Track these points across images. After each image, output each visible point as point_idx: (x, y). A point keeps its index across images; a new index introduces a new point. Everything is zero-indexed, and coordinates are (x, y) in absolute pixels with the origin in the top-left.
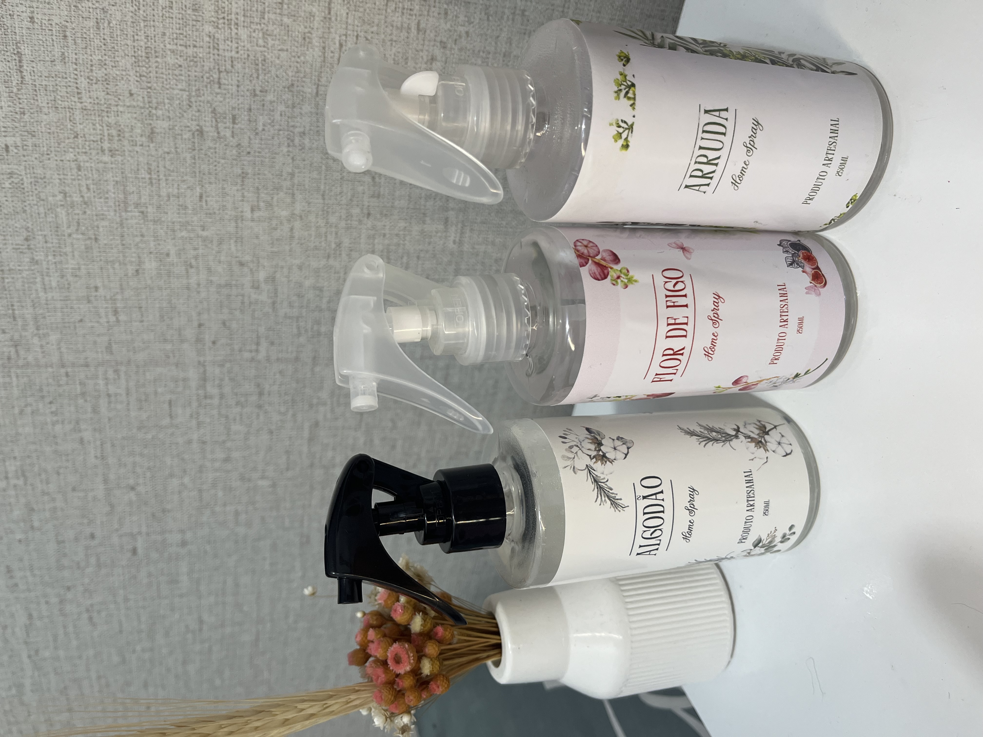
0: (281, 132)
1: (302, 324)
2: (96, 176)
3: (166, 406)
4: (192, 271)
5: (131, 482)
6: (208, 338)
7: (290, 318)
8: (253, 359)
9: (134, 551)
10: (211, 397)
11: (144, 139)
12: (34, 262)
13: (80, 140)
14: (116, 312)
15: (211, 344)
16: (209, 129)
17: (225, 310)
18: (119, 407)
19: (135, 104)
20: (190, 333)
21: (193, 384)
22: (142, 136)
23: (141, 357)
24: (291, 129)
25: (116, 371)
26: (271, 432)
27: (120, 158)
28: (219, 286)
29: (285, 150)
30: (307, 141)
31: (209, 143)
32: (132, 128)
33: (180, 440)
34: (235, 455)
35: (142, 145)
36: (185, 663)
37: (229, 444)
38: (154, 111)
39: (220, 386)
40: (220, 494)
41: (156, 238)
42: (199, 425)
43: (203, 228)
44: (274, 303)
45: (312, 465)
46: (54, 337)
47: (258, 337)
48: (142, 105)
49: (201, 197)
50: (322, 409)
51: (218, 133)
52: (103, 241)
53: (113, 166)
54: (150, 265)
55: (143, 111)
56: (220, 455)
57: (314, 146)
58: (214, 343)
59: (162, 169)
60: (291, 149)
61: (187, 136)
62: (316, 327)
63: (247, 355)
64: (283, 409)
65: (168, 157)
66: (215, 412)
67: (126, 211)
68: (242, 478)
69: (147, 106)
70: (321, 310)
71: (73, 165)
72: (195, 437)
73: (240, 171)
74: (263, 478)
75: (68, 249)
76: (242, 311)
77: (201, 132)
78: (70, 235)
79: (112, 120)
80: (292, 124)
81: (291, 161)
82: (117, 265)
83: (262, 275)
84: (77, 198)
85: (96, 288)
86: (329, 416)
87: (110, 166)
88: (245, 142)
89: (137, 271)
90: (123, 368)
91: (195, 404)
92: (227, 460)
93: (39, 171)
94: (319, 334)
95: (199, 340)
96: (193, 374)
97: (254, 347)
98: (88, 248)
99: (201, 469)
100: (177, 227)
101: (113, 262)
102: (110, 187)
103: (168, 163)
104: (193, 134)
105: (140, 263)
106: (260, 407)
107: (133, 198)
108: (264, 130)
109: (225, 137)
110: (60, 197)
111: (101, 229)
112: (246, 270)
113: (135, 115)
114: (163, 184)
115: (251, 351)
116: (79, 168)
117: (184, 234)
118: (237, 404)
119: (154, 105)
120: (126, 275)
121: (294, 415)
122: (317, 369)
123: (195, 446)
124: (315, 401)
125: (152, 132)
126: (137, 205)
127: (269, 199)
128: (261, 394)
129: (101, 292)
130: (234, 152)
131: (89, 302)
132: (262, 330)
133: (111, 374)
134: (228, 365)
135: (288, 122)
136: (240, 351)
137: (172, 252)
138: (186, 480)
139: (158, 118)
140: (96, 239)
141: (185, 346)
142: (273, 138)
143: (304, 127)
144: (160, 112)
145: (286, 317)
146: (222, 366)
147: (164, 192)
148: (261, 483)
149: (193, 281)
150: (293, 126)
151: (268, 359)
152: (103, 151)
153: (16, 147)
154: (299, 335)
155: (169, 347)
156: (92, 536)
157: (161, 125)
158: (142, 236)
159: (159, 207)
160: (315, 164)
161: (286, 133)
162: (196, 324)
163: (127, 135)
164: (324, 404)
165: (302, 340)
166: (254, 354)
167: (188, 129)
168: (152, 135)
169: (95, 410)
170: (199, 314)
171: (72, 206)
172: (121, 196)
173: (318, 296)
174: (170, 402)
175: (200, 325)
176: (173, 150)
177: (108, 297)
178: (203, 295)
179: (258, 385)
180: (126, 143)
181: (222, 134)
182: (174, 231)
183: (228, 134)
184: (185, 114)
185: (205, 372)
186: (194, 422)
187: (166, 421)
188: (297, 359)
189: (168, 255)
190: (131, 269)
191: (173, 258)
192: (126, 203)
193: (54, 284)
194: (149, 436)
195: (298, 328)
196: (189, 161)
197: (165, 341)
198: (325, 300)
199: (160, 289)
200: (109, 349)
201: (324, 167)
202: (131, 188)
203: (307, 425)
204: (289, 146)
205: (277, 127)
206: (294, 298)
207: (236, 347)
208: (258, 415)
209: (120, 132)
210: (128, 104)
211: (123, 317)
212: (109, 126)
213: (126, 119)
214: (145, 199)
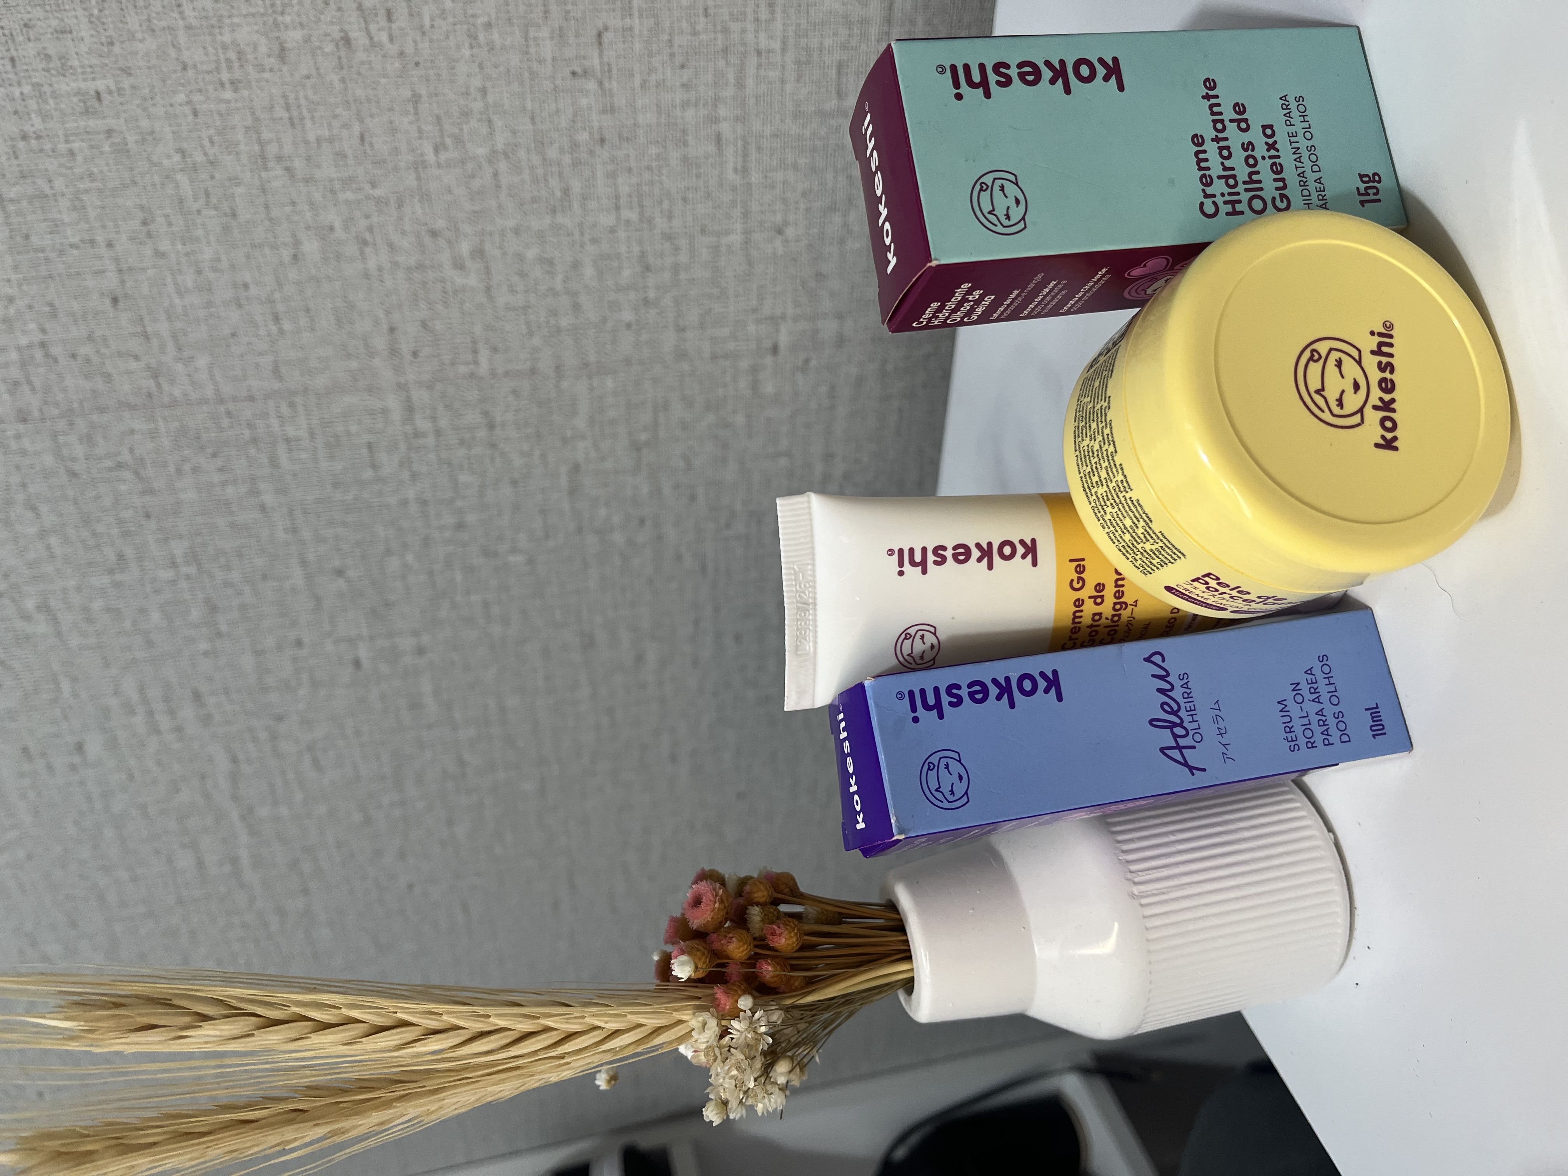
0: (458, 27)
1: (532, 317)
2: (218, 123)
3: (365, 451)
4: (368, 250)
5: (337, 563)
6: (405, 348)
7: (515, 309)
8: (472, 375)
9: (357, 664)
10: (423, 435)
11: (272, 60)
12: (159, 254)
13: (190, 73)
14: (276, 318)
15: (411, 357)
16: (358, 36)
17: (423, 305)
18: (304, 456)
19: (253, 10)
20: (380, 342)
21: (397, 416)
22: (269, 56)
23: (321, 381)
24: (471, 20)
25: (292, 405)
26: (514, 483)
27: (245, 93)
28: (409, 269)
29: (467, 52)
30: (496, 36)
31: (361, 56)
32: (255, 48)
33: (392, 500)
34: (471, 518)
35: (271, 70)
36: (450, 823)
37: (459, 503)
38: (280, 18)
39: (434, 419)
40: (459, 577)
41: (312, 204)
42: (414, 476)
43: (374, 185)
44: (488, 289)
45: (580, 530)
46: (202, 361)
47: (474, 342)
48: (262, 10)
49: (362, 138)
50: (581, 445)
51: (371, 38)
52: (244, 215)
53: (239, 105)
54: (311, 247)
55: (265, 19)
56: (449, 520)
58: (415, 354)
59: (303, 102)
60: (475, 51)
61: (329, 48)
62: (552, 321)
63: (463, 369)
64: (525, 447)
65: (309, 83)
66: (432, 456)
67: (266, 169)
68: (486, 553)
69: (270, 11)
70: (555, 293)
71: (187, 110)
72: (411, 494)
73: (409, 94)
74: (514, 550)
75: (200, 232)
76: (446, 304)
77: (347, 40)
78: (199, 212)
79: (227, 38)
80: (470, 12)
81: (477, 70)
82: (267, 250)
83: (465, 248)
84: (199, 158)
85: (246, 286)
86: (593, 454)
87: (235, 105)
88: (409, 49)
89: (295, 257)
90: (299, 400)
91: (403, 447)
92: (460, 526)
93: (144, 123)
95: (394, 352)
96: (393, 402)
97: (470, 357)
98: (226, 229)
99: (427, 541)
100: (337, 186)
101: (261, 246)
102: (240, 137)
103: (310, 93)
104: (337, 45)
105: (297, 243)
106: (493, 446)
107: (272, 149)
108: (432, 26)
109: (380, 45)
110: (177, 158)
111: (237, 199)
112: (442, 242)
113: (256, 28)
114: (308, 124)
115: (467, 364)
116: (195, 113)
117: (349, 195)
118: (462, 442)
119: (280, 9)
120: (282, 264)
121: (543, 456)
122: (565, 384)
123: (413, 508)
124: (569, 433)
125: (283, 49)
126: (279, 159)
127: (457, 131)
128: (491, 426)
129: (253, 291)
130: (397, 65)
131: (240, 306)
132: (478, 330)
133: (285, 410)
134: (439, 386)
135: (465, 10)
136: (453, 364)
137: (337, 224)
138: (410, 558)
139: (286, 27)
140: (234, 215)
141: (377, 362)
142: (447, 37)
143: (489, 16)
144: (288, 19)
145: (508, 308)
146: (430, 387)
147: (311, 137)
148: (512, 559)
149: (372, 264)
150: (472, 16)
151: (493, 374)
152: (222, 84)
153: (110, 92)
154: (530, 334)
155: (354, 364)
156: (299, 643)
157: (293, 37)
158: (293, 203)
159: (308, 159)
160: (513, 71)
161: (466, 27)
162: (385, 328)
163: (250, 57)
164: (583, 437)
165: (536, 341)
166: (472, 367)
167: (328, 38)
168: (282, 53)
169: (274, 462)
170: (388, 313)
171: (195, 168)
172: (257, 148)
173: (548, 272)
174: (370, 446)
175: (392, 330)
176: (314, 72)
177: (263, 298)
178: (389, 283)
179: (486, 414)
180: (250, 69)
181: (376, 39)
182: (333, 191)
183: (384, 37)
184: (322, 17)
185: (409, 399)
186: (406, 475)
187: (368, 474)
188: (533, 371)
189: (331, 229)
190: (286, 254)
191: (339, 233)
192: (263, 157)
193: (190, 284)
194: (349, 497)
195: (528, 323)
196: (338, 85)
197: (349, 356)
198: (559, 278)
199: (329, 279)
200: (277, 373)
201: (526, 75)
202: (266, 135)
203: (563, 470)
204: (471, 47)
205: (450, 19)
206: (516, 279)
207: (447, 358)
208: (492, 459)
209: (240, 54)
210: (244, 13)
211: (287, 326)
212: (224, 47)
213: (246, 34)
214: (287, 149)
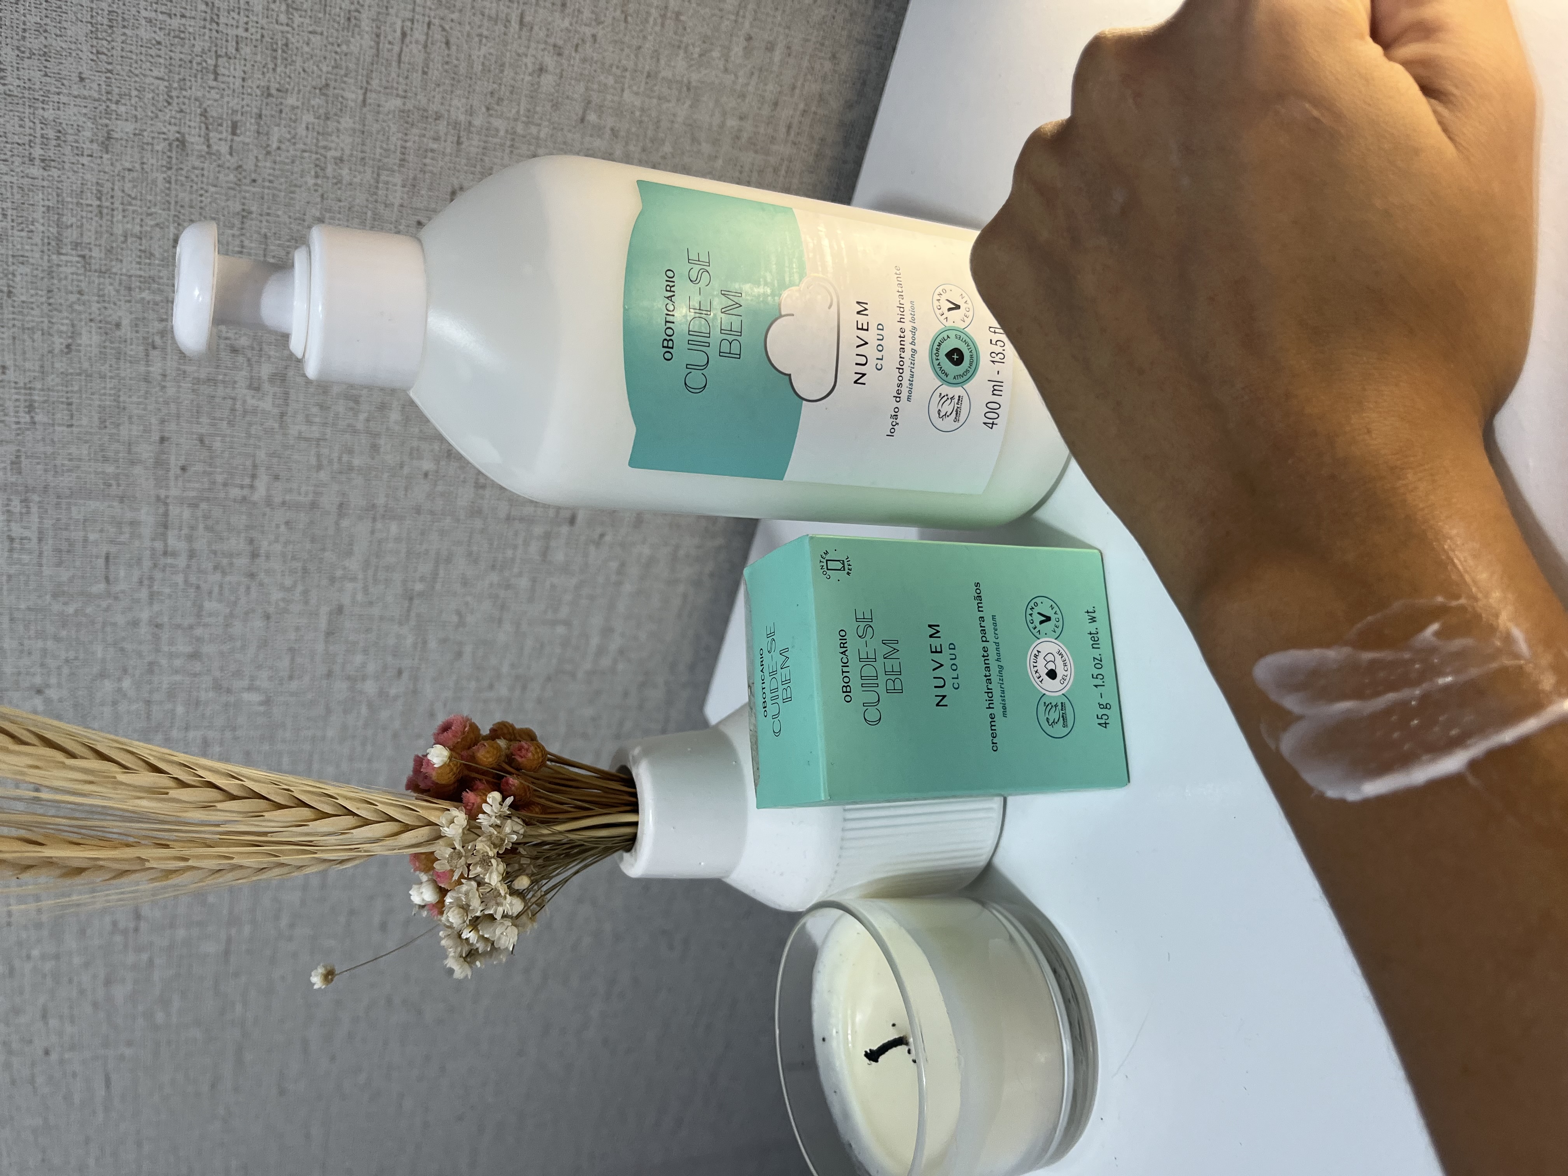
0: (306, 155)
1: (325, 451)
2: (17, 196)
3: (101, 562)
4: (154, 353)
5: (38, 680)
6: (174, 462)
7: (306, 439)
8: (244, 499)
10: (174, 554)
11: (95, 146)
14: (31, 408)
15: (179, 472)
16: (195, 141)
17: (204, 420)
18: (26, 558)
19: (86, 93)
20: (146, 451)
21: (147, 531)
22: (92, 141)
23: (66, 481)
24: (322, 151)
25: (25, 501)
26: (268, 617)
27: (55, 173)
28: (197, 381)
29: (311, 181)
30: (345, 172)
31: (194, 161)
32: (79, 129)
33: (120, 619)
34: (208, 649)
35: (91, 156)
36: (108, 982)
37: (199, 631)
38: (113, 107)
39: (190, 539)
40: (180, 710)
41: (101, 297)
42: (152, 596)
44: (282, 415)
45: (329, 675)
47: (255, 466)
48: (96, 96)
50: (349, 586)
51: (209, 146)
52: (21, 295)
53: (45, 183)
54: (90, 339)
55: (97, 104)
56: (183, 647)
57: (357, 180)
58: (184, 469)
59: (118, 193)
60: (319, 181)
61: (160, 146)
62: (345, 458)
63: (235, 492)
64: (288, 582)
65: (128, 176)
66: (180, 579)
67: (60, 254)
68: (217, 687)
69: (104, 98)
70: (355, 432)
72: (145, 615)
73: (238, 207)
74: (250, 689)
76: (231, 424)
77: (182, 143)
79: (50, 114)
80: (321, 144)
81: (319, 199)
82: (38, 335)
83: (266, 370)
86: (360, 597)
87: (39, 183)
88: (249, 165)
89: (68, 346)
90: (36, 498)
91: (147, 563)
92: (195, 656)
94: (351, 468)
95: (160, 463)
96: (147, 516)
97: (247, 481)
99: (151, 667)
100: (135, 283)
101: (32, 329)
102: (38, 215)
103: (128, 186)
104: (170, 145)
105: (75, 334)
106: (252, 575)
107: (71, 235)
108: (279, 148)
109: (218, 154)
111: (18, 279)
112: (241, 359)
113: (84, 111)
114: (118, 216)
115: (242, 487)
117: (146, 295)
118: (216, 568)
119: (115, 98)
120: (51, 352)
121: (305, 592)
122: (345, 523)
123: (144, 630)
124: (339, 573)
125: (109, 138)
126: (76, 245)
127: (282, 253)
128: (254, 555)
129: (11, 375)
130: (232, 177)
132: (261, 455)
133: (16, 506)
134: (204, 506)
135: (317, 140)
136: (225, 485)
137: (125, 322)
138: (126, 683)
139: (119, 117)
141: (138, 470)
142: (293, 162)
143: (342, 150)
144: (122, 109)
145: (300, 437)
146: (194, 506)
147: (118, 230)
148: (246, 696)
149: (156, 369)
150: (325, 147)
151: (269, 502)
152: (32, 160)
154: (319, 467)
155: (110, 469)
157: (124, 128)
158: (80, 293)
159: (110, 251)
160: (356, 208)
161: (314, 156)
162: (156, 437)
163: (70, 138)
164: (354, 579)
165: (323, 475)
166: (246, 492)
167: (163, 136)
168: (107, 141)
170: (163, 421)
172: (53, 230)
173: (352, 409)
174: (107, 558)
175: (163, 440)
176: (138, 166)
177: (21, 385)
178: (171, 391)
179: (251, 541)
180: (67, 150)
181: (215, 148)
182: (130, 289)
183: (224, 149)
184: (160, 114)
185: (166, 514)
186: (144, 594)
187: (99, 587)
188: (314, 505)
189: (118, 325)
190: (59, 343)
191: (126, 330)
192: (59, 240)
194: (71, 610)
195: (318, 456)
196: (161, 184)
197: (106, 459)
198: (362, 417)
199: (103, 377)
200: (16, 465)
201: (369, 213)
202: (68, 219)
203: (324, 610)
204: (317, 176)
205: (300, 146)
206: (315, 410)
207: (220, 479)
208: (248, 588)
209: (60, 134)
210: (76, 93)
211: (40, 418)
212: (44, 123)
213: (71, 115)
214: (89, 237)
